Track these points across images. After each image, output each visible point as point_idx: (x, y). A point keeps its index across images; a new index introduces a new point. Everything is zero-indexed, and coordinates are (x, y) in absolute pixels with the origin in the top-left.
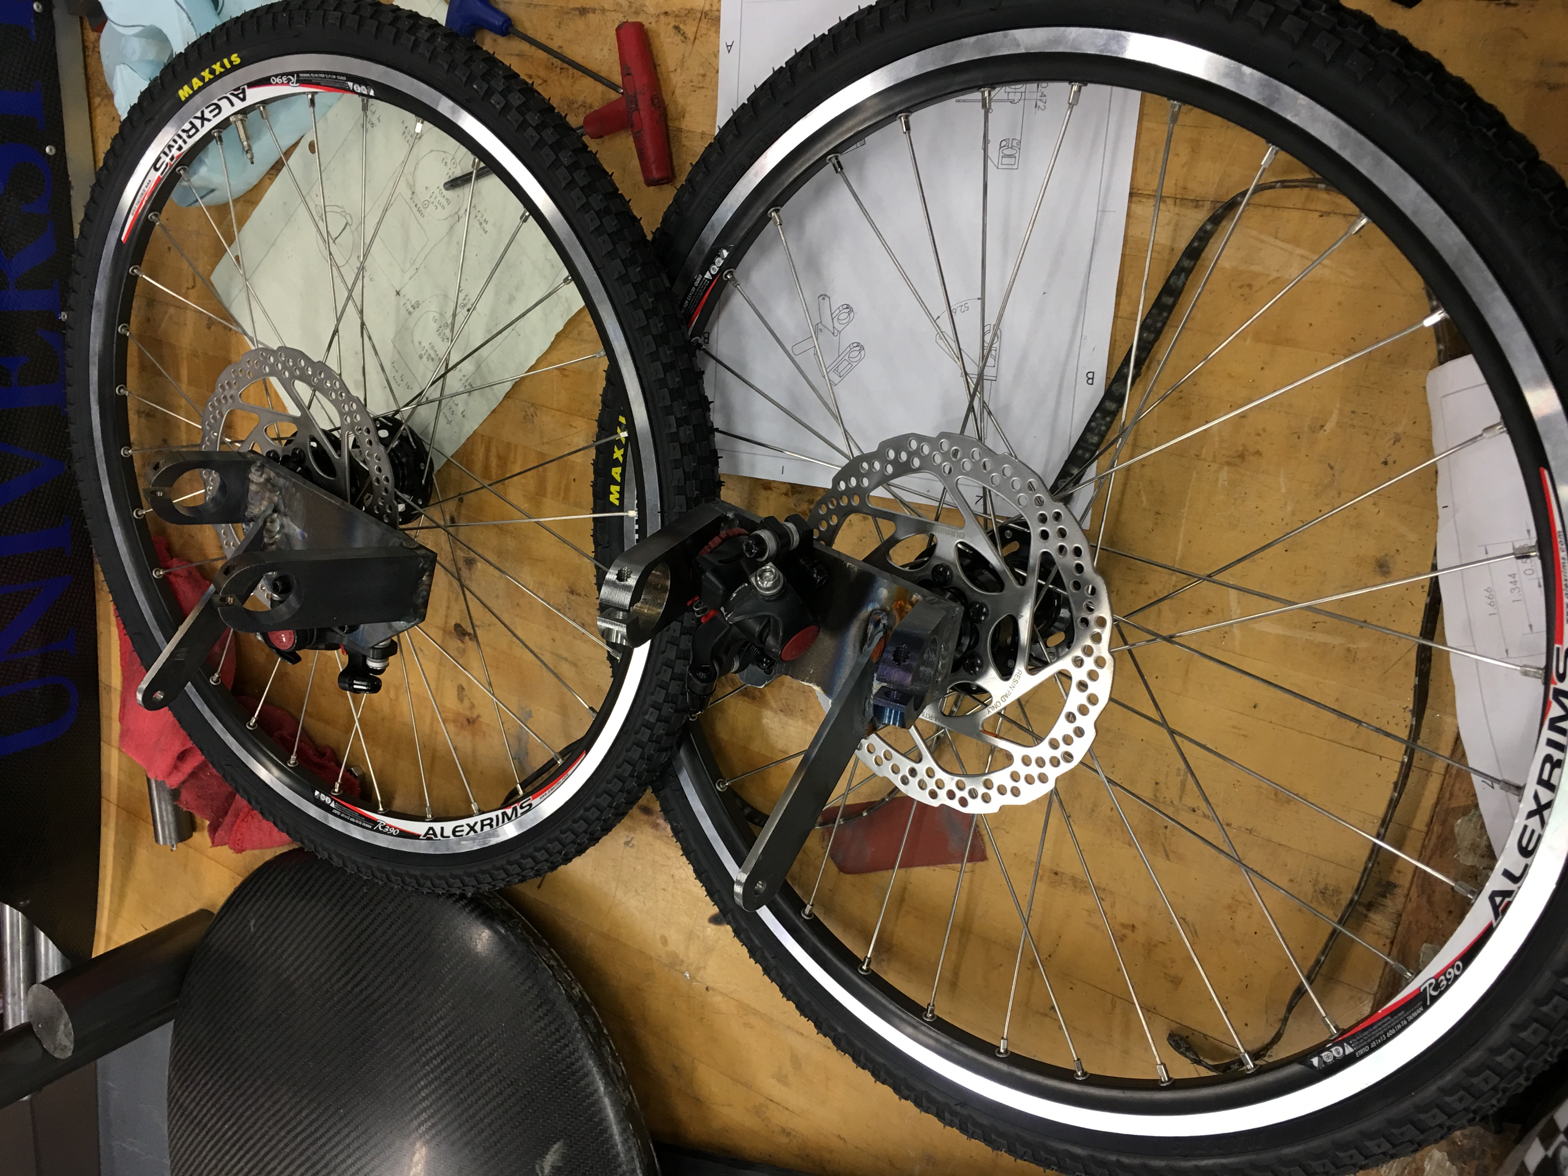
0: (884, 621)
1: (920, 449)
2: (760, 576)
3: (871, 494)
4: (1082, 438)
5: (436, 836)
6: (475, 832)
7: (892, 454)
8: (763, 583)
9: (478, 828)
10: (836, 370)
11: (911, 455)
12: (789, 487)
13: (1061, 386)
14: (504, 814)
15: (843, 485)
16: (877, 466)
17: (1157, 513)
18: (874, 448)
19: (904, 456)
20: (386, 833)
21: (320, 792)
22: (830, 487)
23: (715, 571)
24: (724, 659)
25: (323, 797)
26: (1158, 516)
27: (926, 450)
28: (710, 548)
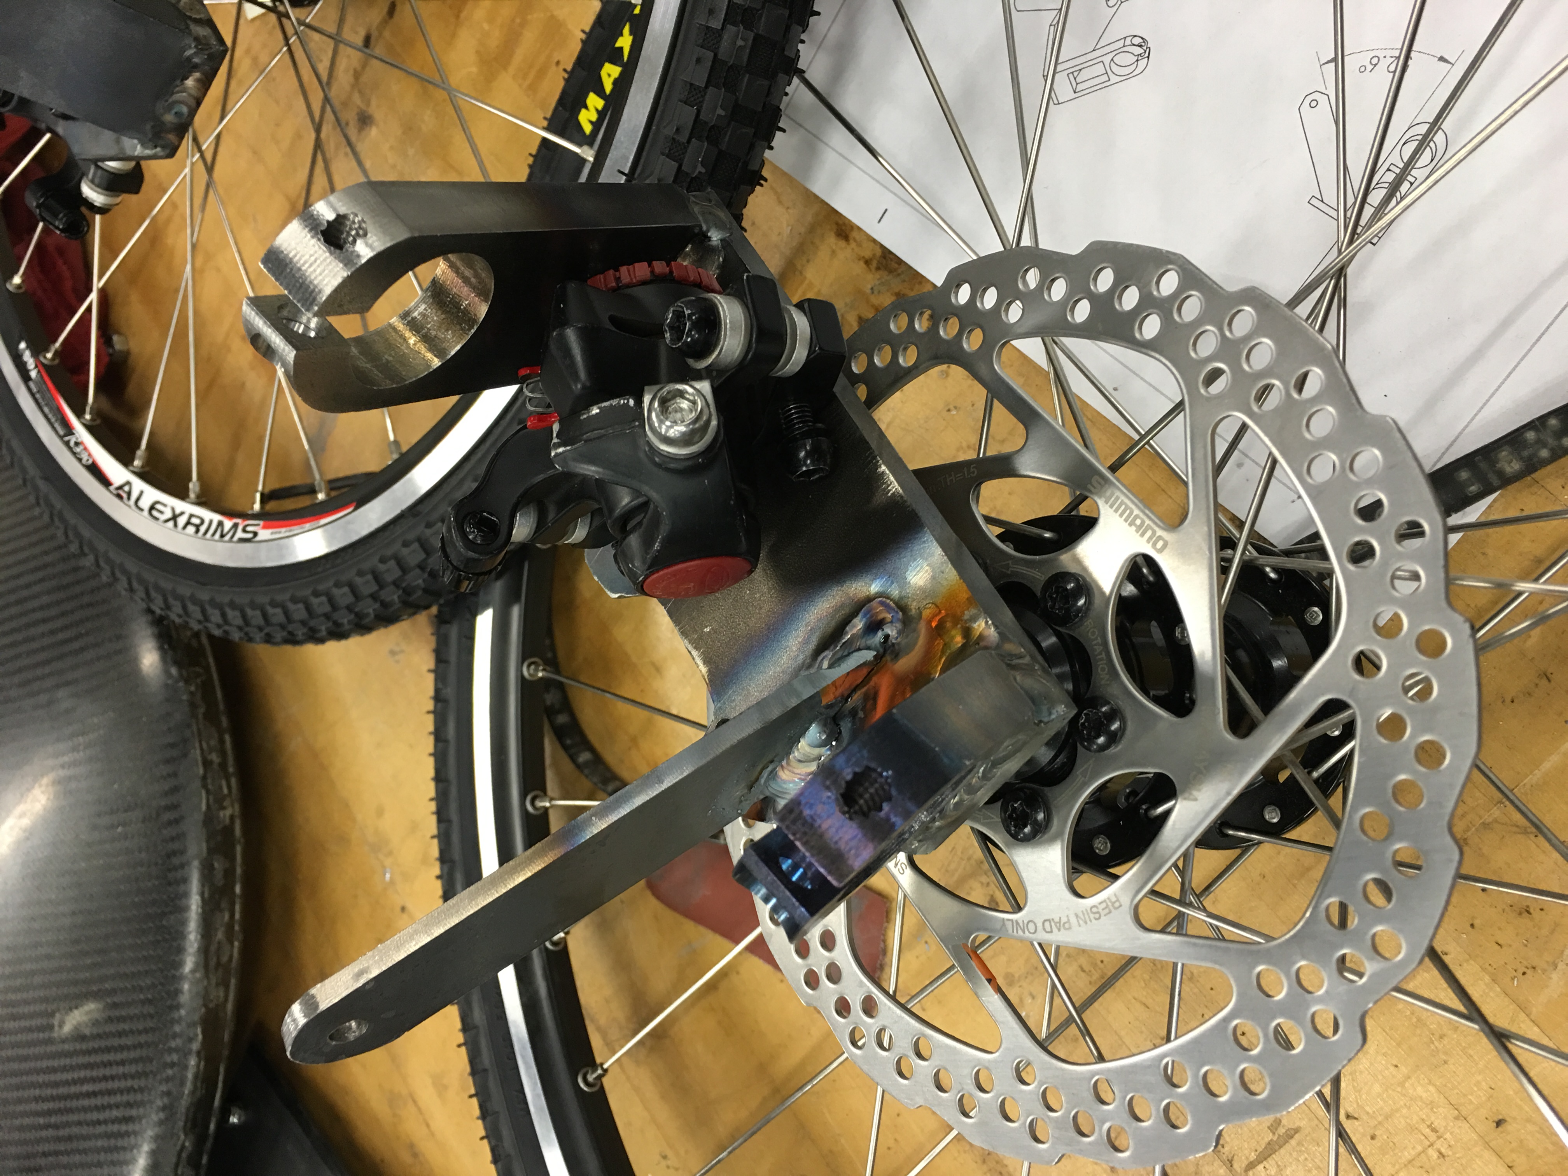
0: (891, 631)
1: (1179, 298)
2: (664, 402)
3: (1014, 343)
4: (1488, 451)
5: (129, 498)
6: (176, 525)
7: (1105, 280)
8: (661, 422)
9: (182, 521)
10: (1074, 75)
11: (1148, 303)
12: (879, 252)
13: (1506, 324)
14: (220, 524)
15: (964, 294)
16: (1059, 290)
17: (1547, 676)
18: (1074, 248)
19: (1130, 299)
20: (74, 454)
21: (28, 347)
22: (939, 283)
23: (589, 337)
24: (551, 516)
25: (28, 357)
26: (1544, 681)
27: (1192, 308)
28: (618, 279)
